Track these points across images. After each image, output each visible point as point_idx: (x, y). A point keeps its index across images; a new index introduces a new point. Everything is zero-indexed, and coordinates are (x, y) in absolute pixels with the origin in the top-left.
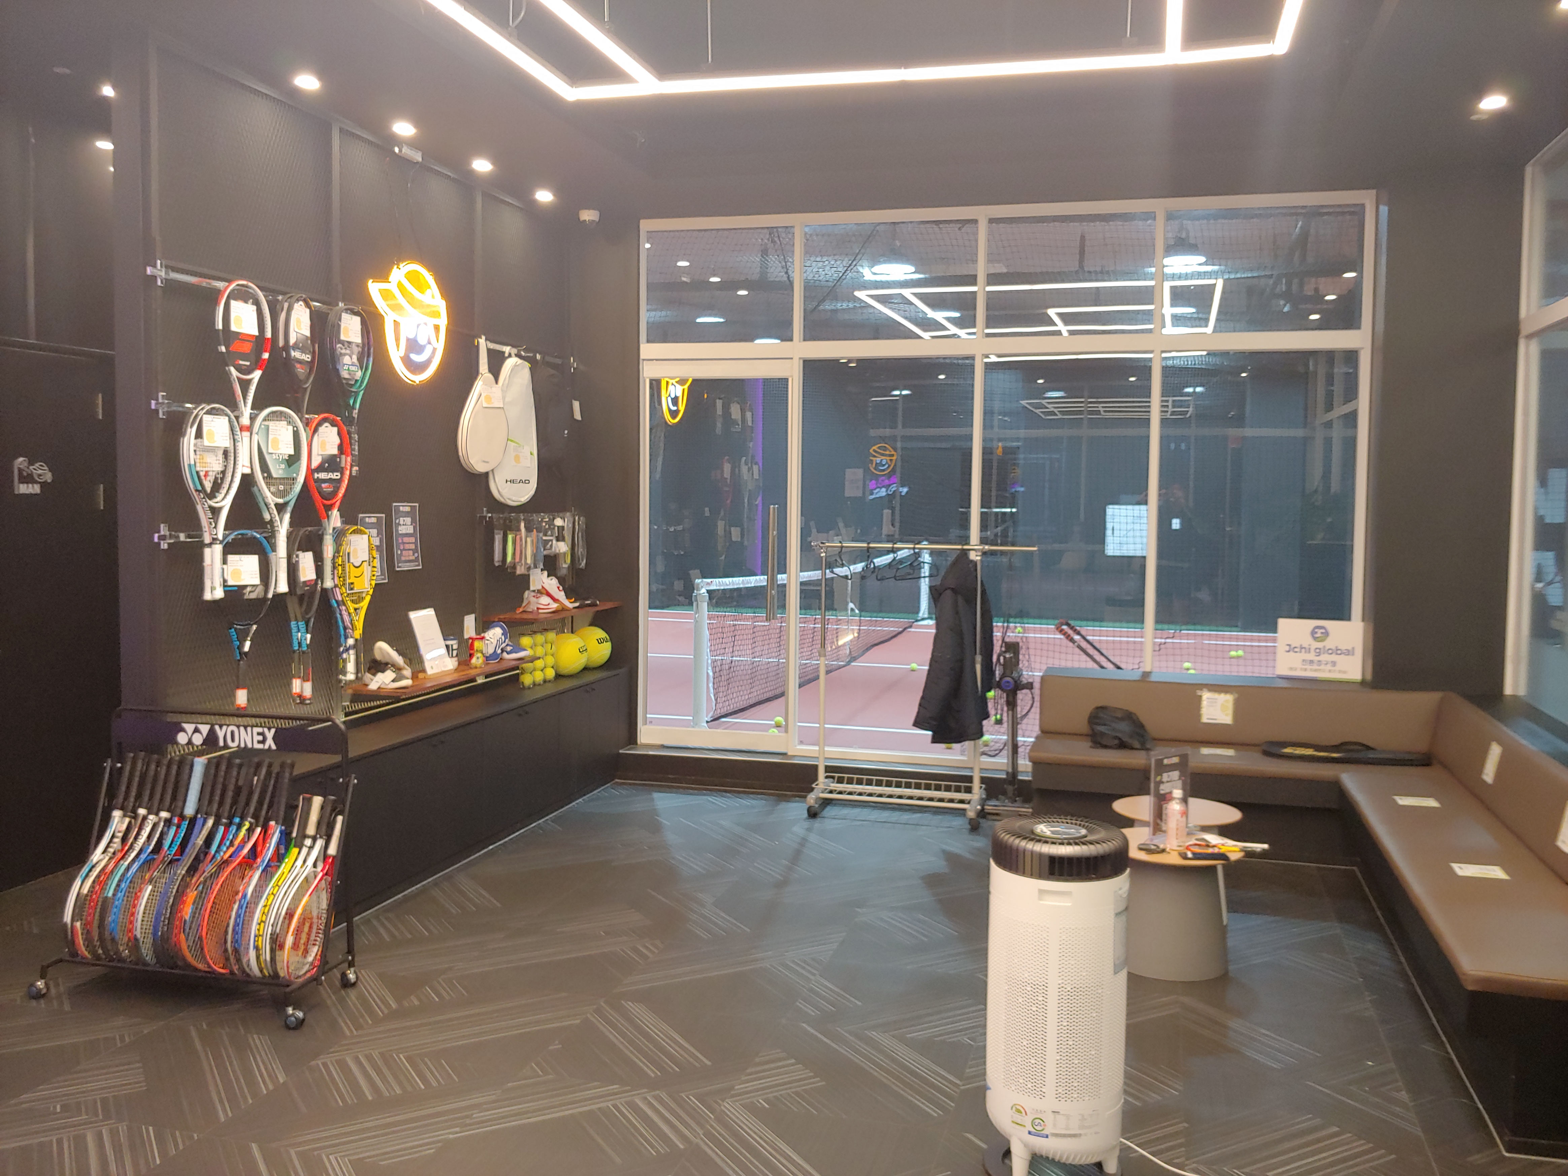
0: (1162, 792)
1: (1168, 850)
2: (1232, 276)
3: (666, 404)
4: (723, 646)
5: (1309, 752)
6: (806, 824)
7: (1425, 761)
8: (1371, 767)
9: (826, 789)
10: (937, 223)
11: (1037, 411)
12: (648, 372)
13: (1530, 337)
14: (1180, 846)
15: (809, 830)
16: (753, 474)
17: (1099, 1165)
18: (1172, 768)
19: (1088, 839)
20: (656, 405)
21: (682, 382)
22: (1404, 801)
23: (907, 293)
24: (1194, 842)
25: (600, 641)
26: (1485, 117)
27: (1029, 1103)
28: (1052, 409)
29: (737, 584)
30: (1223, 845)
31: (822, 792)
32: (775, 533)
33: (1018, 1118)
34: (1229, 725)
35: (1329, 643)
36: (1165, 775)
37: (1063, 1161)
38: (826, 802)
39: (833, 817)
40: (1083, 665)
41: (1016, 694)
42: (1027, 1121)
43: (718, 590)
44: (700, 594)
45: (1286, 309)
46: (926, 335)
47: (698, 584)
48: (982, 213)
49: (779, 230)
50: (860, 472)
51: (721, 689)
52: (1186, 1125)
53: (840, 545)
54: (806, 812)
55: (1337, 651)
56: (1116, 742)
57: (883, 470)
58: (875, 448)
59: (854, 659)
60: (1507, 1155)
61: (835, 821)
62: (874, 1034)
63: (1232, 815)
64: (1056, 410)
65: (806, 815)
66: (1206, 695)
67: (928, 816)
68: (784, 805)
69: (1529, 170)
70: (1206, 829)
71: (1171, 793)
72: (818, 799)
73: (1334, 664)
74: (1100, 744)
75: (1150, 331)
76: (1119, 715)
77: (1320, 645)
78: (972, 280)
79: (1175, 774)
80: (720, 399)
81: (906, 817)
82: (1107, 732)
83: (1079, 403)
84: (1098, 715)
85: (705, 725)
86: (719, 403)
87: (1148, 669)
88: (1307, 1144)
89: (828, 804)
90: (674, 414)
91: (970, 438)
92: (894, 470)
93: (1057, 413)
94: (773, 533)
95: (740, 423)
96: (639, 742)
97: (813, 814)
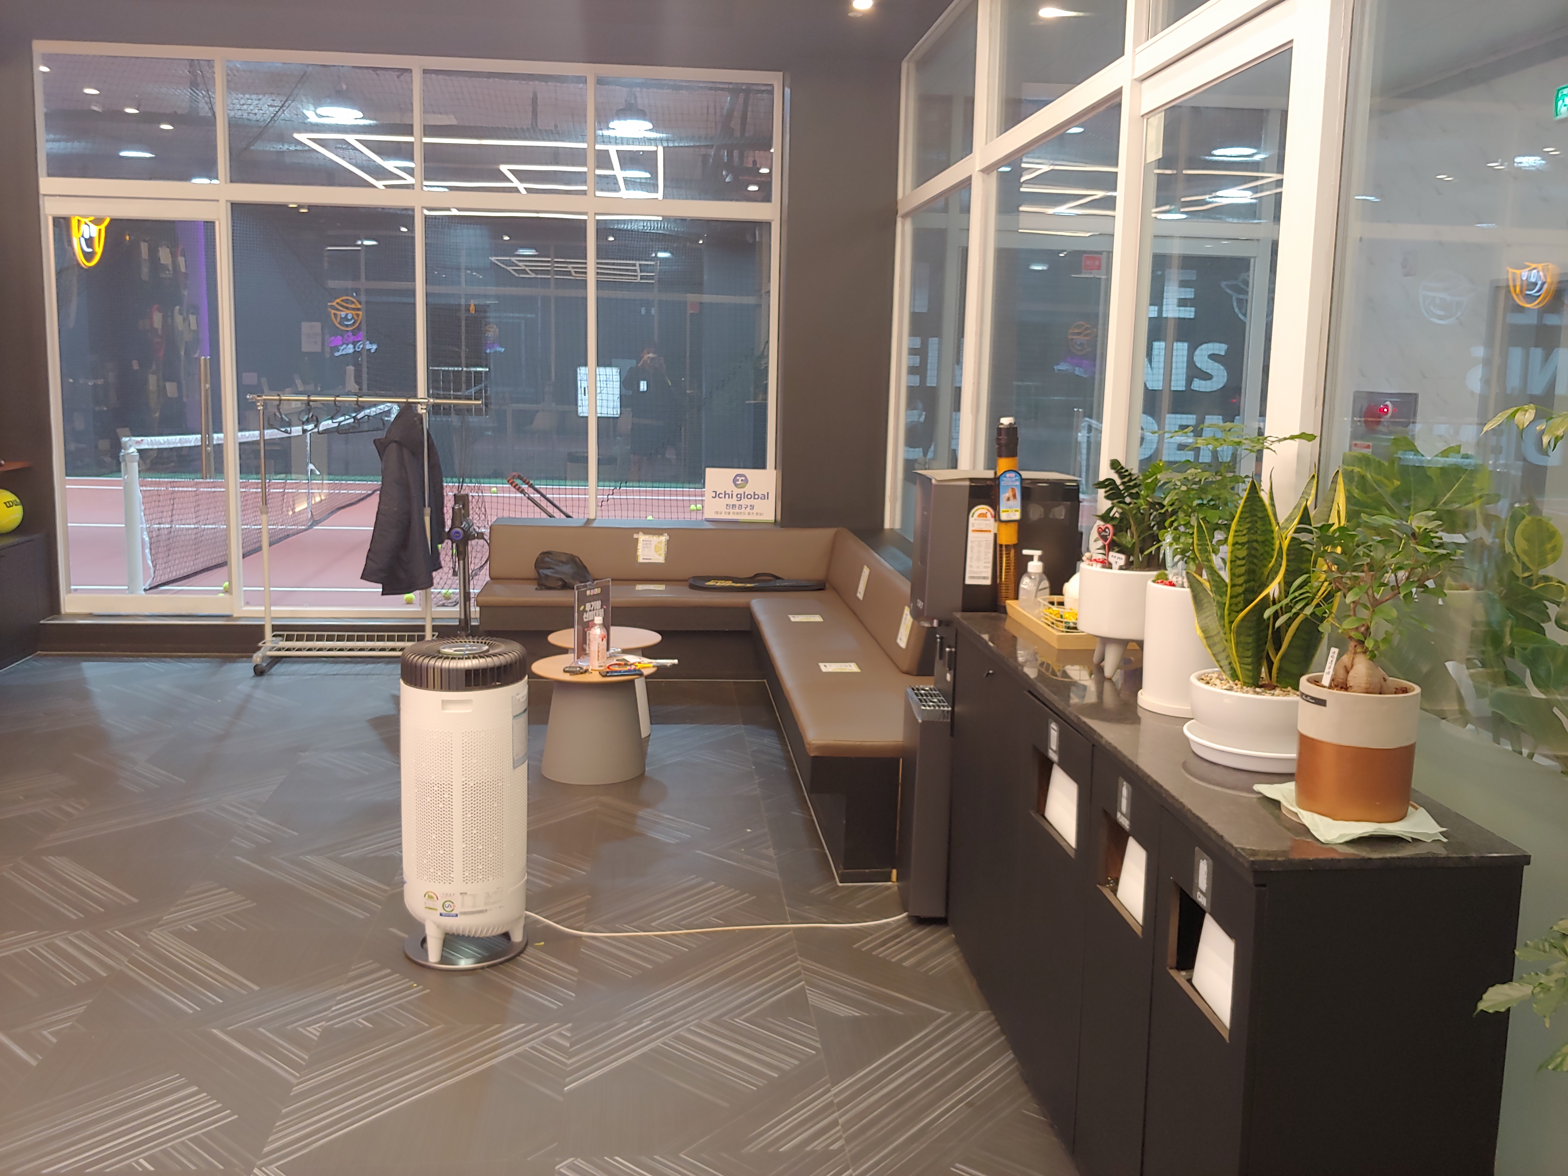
0: (585, 620)
1: (590, 670)
2: (671, 145)
3: (78, 245)
4: (161, 509)
5: (729, 583)
6: (253, 681)
7: (819, 586)
8: (776, 594)
9: (274, 647)
10: (375, 69)
11: (509, 268)
12: (50, 209)
13: (904, 216)
14: (601, 666)
15: (255, 687)
16: (189, 326)
17: (506, 935)
18: (594, 598)
19: (491, 652)
20: (66, 246)
21: (97, 221)
22: (795, 618)
23: (351, 138)
24: (615, 662)
25: (8, 505)
26: (860, 15)
27: (439, 889)
28: (523, 268)
29: (173, 443)
30: (639, 663)
31: (270, 650)
32: (208, 386)
33: (430, 903)
34: (662, 563)
35: (749, 489)
36: (588, 605)
37: (472, 935)
38: (276, 660)
39: (281, 675)
40: (537, 516)
41: (467, 544)
42: (439, 905)
43: (151, 449)
44: (128, 454)
45: (727, 180)
46: (380, 184)
47: (126, 442)
48: (416, 63)
49: (201, 62)
50: (317, 326)
51: (160, 555)
52: (589, 897)
53: (277, 398)
54: (253, 671)
55: (755, 496)
56: (560, 583)
57: (347, 326)
58: (338, 301)
59: (316, 523)
60: (840, 884)
61: (283, 677)
62: (308, 858)
63: (653, 638)
64: (527, 269)
65: (252, 673)
66: (642, 538)
67: (380, 667)
68: (229, 667)
69: (904, 66)
70: (626, 651)
71: (593, 620)
72: (264, 658)
73: (752, 507)
74: (545, 586)
75: (584, 193)
76: (564, 559)
77: (741, 491)
78: (408, 130)
79: (598, 604)
80: (144, 241)
81: (359, 668)
82: (549, 574)
83: (545, 263)
84: (544, 560)
85: (143, 592)
86: (144, 247)
87: (592, 517)
88: (688, 898)
89: (277, 663)
90: (89, 256)
91: (413, 293)
92: (359, 328)
93: (529, 272)
94: (205, 387)
95: (171, 269)
96: (63, 611)
97: (259, 672)
